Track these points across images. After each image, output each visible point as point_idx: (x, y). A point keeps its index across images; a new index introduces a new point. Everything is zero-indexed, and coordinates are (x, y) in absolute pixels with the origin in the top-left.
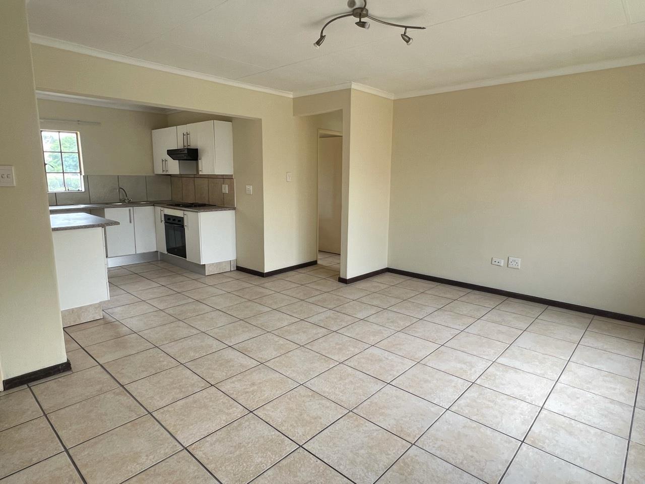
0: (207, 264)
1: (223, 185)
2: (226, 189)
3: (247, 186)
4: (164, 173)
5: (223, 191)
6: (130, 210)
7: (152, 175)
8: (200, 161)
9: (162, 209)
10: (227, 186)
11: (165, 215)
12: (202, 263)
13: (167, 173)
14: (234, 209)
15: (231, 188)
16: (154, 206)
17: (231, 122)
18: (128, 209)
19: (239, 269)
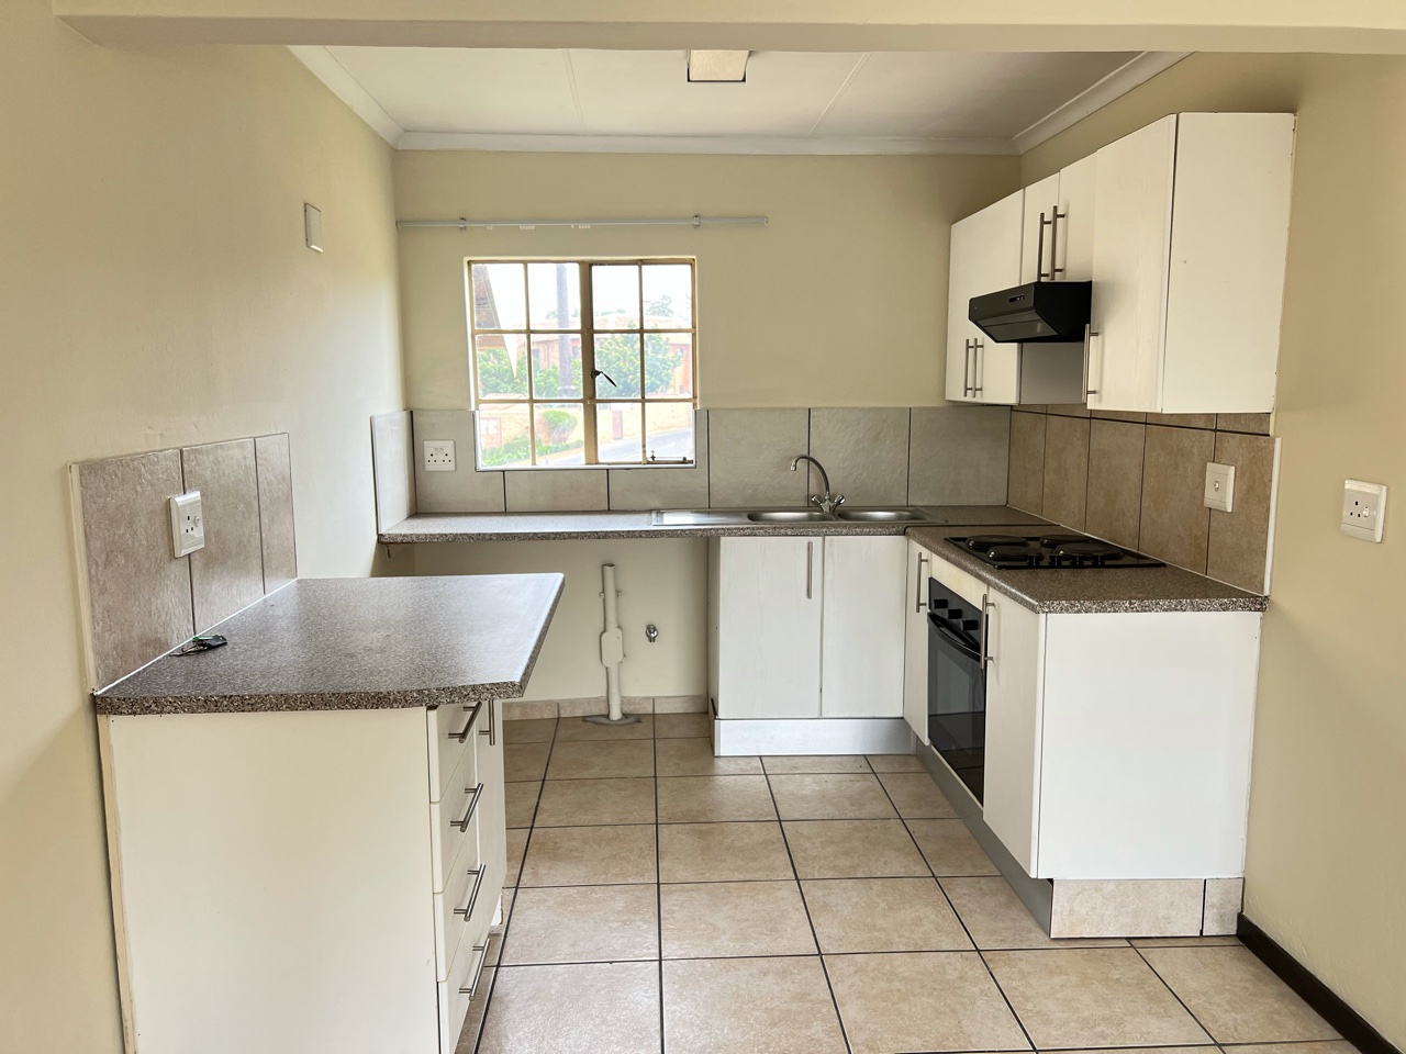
0: (1065, 882)
1: (1210, 466)
2: (1222, 487)
3: (1349, 485)
4: (969, 398)
5: (1210, 498)
6: (810, 546)
7: (933, 403)
8: (1093, 343)
9: (926, 553)
10: (1232, 469)
11: (931, 580)
12: (1037, 871)
13: (979, 399)
14: (1259, 603)
15: (1254, 490)
16: (904, 534)
17: (1292, 110)
18: (805, 540)
19: (1251, 938)
